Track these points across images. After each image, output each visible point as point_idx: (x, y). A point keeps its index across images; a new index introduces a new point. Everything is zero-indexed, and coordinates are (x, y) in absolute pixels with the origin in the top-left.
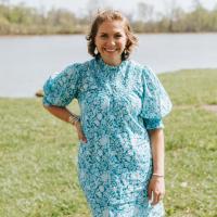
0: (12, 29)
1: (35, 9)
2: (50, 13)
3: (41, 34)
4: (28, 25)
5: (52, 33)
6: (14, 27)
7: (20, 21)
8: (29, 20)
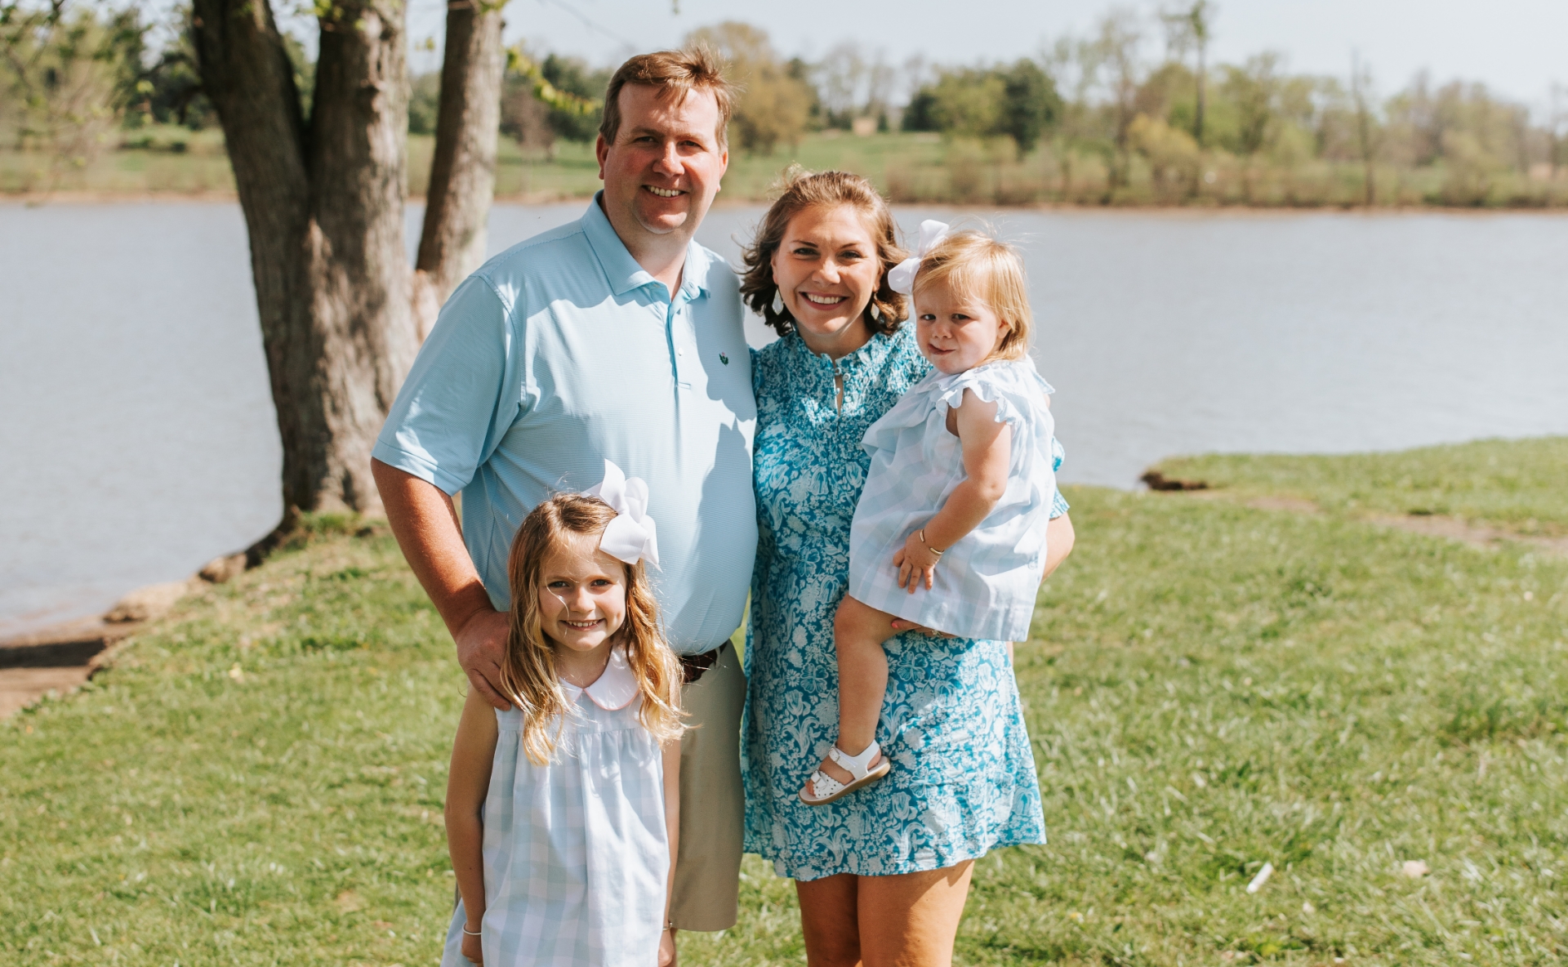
0: (1211, 176)
1: (1331, 86)
2: (1398, 104)
3: (1347, 206)
4: (1289, 159)
5: (1403, 203)
6: (1217, 168)
7: (1250, 141)
8: (1294, 135)
